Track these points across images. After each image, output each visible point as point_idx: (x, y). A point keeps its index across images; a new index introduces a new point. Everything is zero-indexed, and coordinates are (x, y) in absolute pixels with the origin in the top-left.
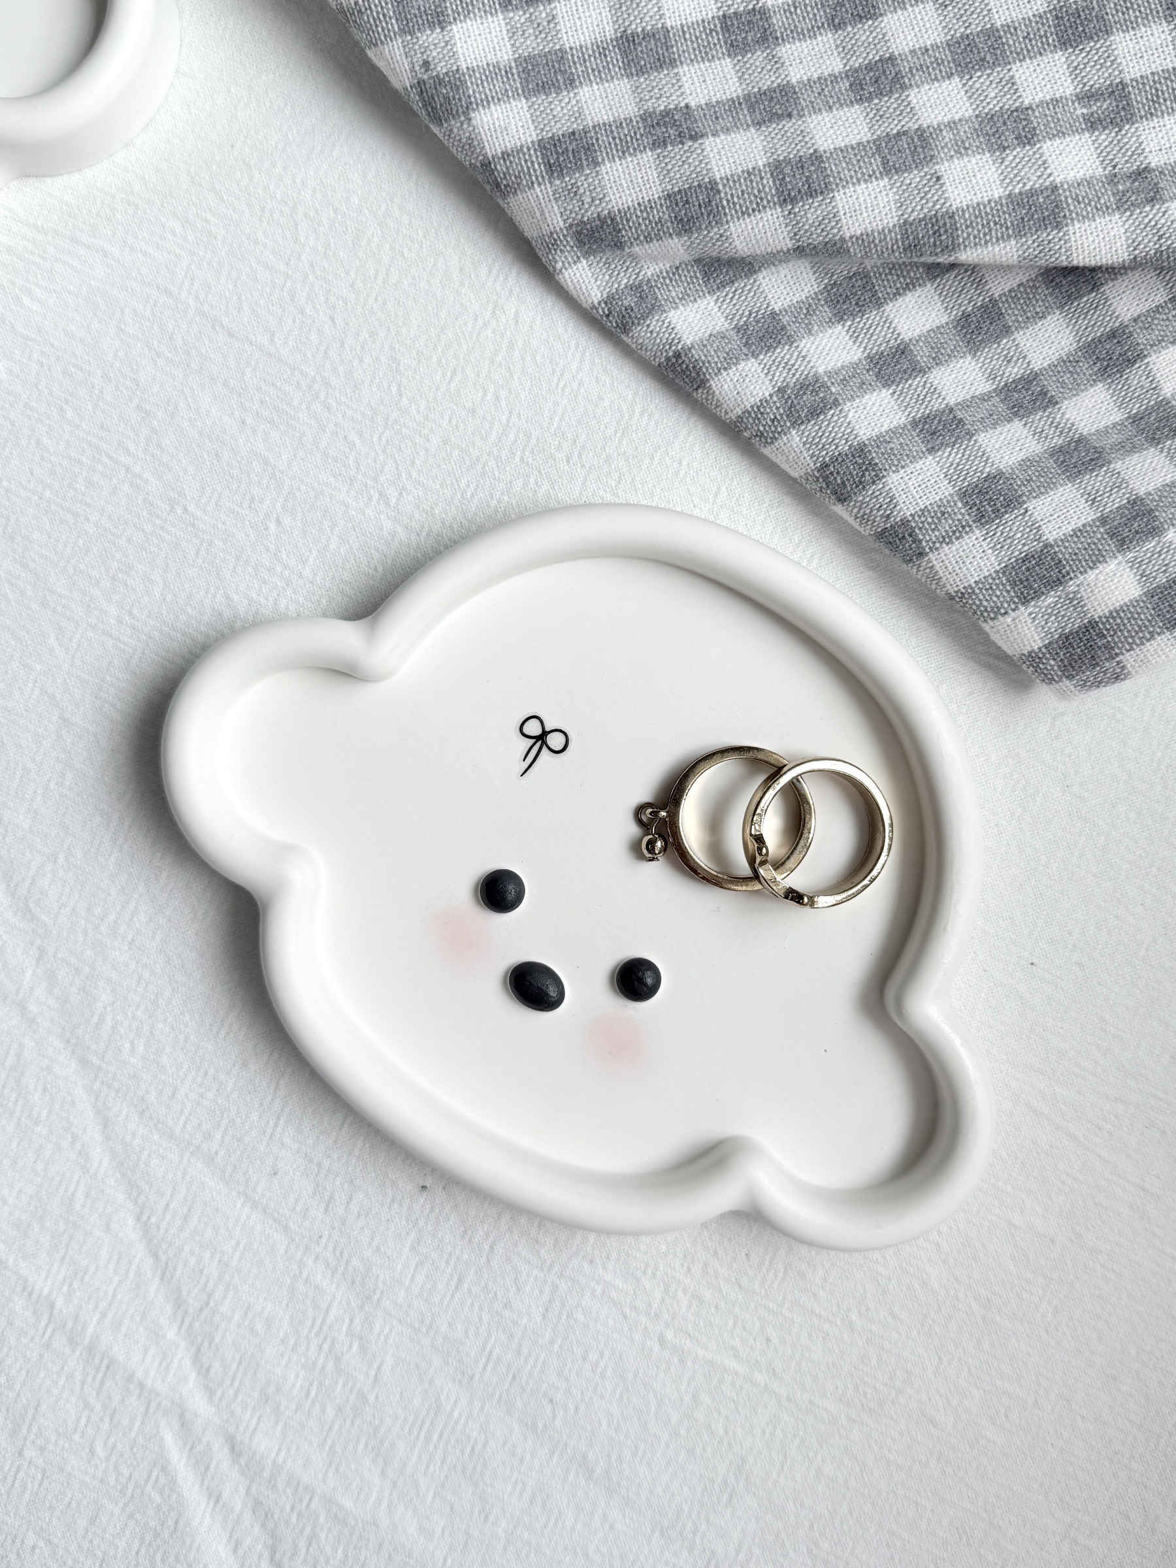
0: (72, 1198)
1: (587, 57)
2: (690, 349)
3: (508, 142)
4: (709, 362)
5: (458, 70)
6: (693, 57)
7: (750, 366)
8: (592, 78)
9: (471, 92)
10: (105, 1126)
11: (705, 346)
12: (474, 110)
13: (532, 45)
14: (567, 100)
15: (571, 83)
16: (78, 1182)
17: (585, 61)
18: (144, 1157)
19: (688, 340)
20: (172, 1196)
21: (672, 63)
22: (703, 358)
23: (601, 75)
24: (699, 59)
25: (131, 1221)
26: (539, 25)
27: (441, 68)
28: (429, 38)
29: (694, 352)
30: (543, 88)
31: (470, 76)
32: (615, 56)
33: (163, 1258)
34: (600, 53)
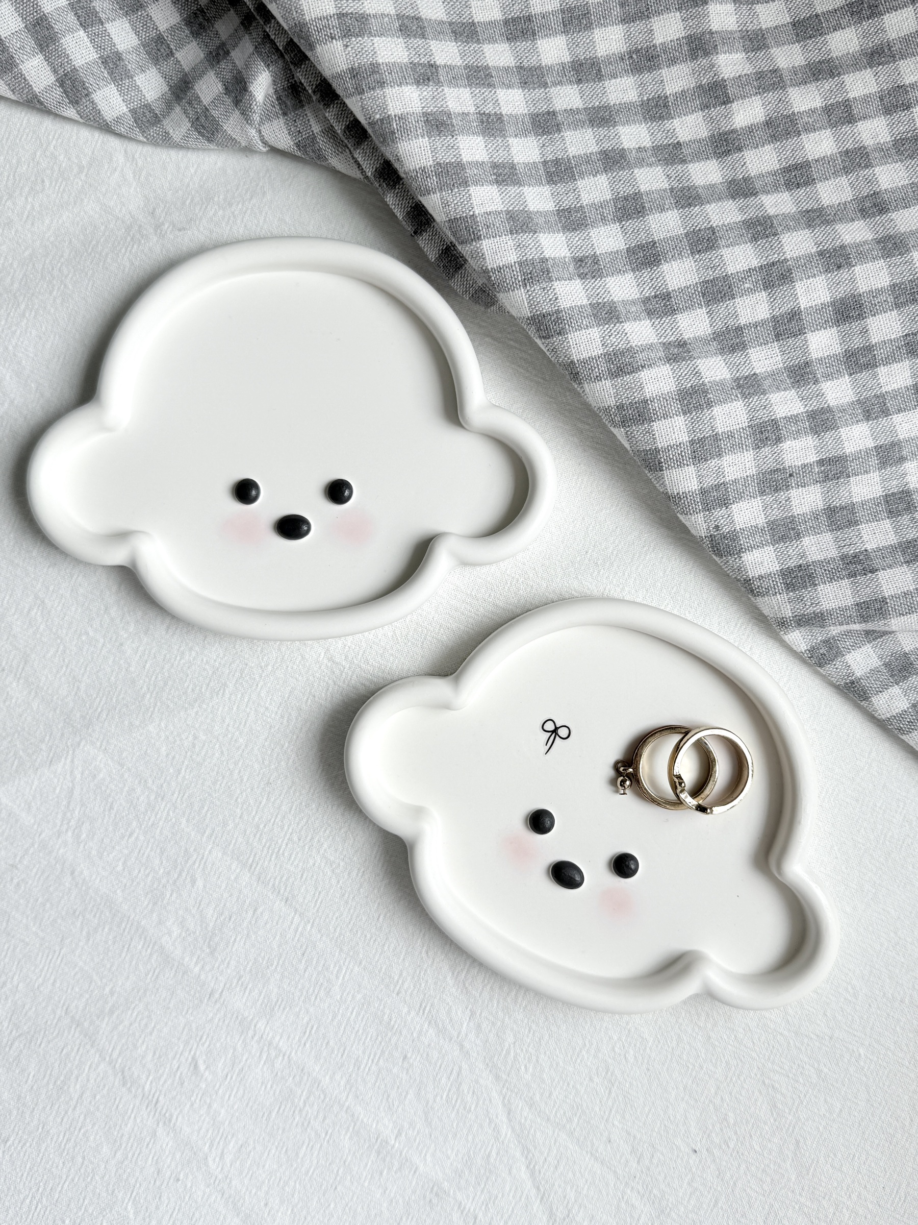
0: (489, 1156)
1: (807, 520)
2: (859, 679)
3: (762, 571)
4: (871, 687)
5: (735, 530)
6: (868, 518)
7: (895, 690)
8: (810, 532)
9: (742, 542)
10: (509, 1114)
11: (868, 677)
12: (743, 552)
13: (776, 514)
14: (796, 545)
15: (798, 536)
16: (493, 1145)
17: (806, 522)
18: (532, 1131)
19: (858, 674)
20: (548, 1154)
21: (856, 523)
22: (868, 685)
23: (816, 530)
24: (872, 520)
25: (523, 1168)
26: (780, 502)
27: (725, 530)
28: (719, 513)
29: (862, 681)
30: (783, 539)
31: (742, 533)
32: (823, 519)
33: (542, 1190)
34: (815, 517)
